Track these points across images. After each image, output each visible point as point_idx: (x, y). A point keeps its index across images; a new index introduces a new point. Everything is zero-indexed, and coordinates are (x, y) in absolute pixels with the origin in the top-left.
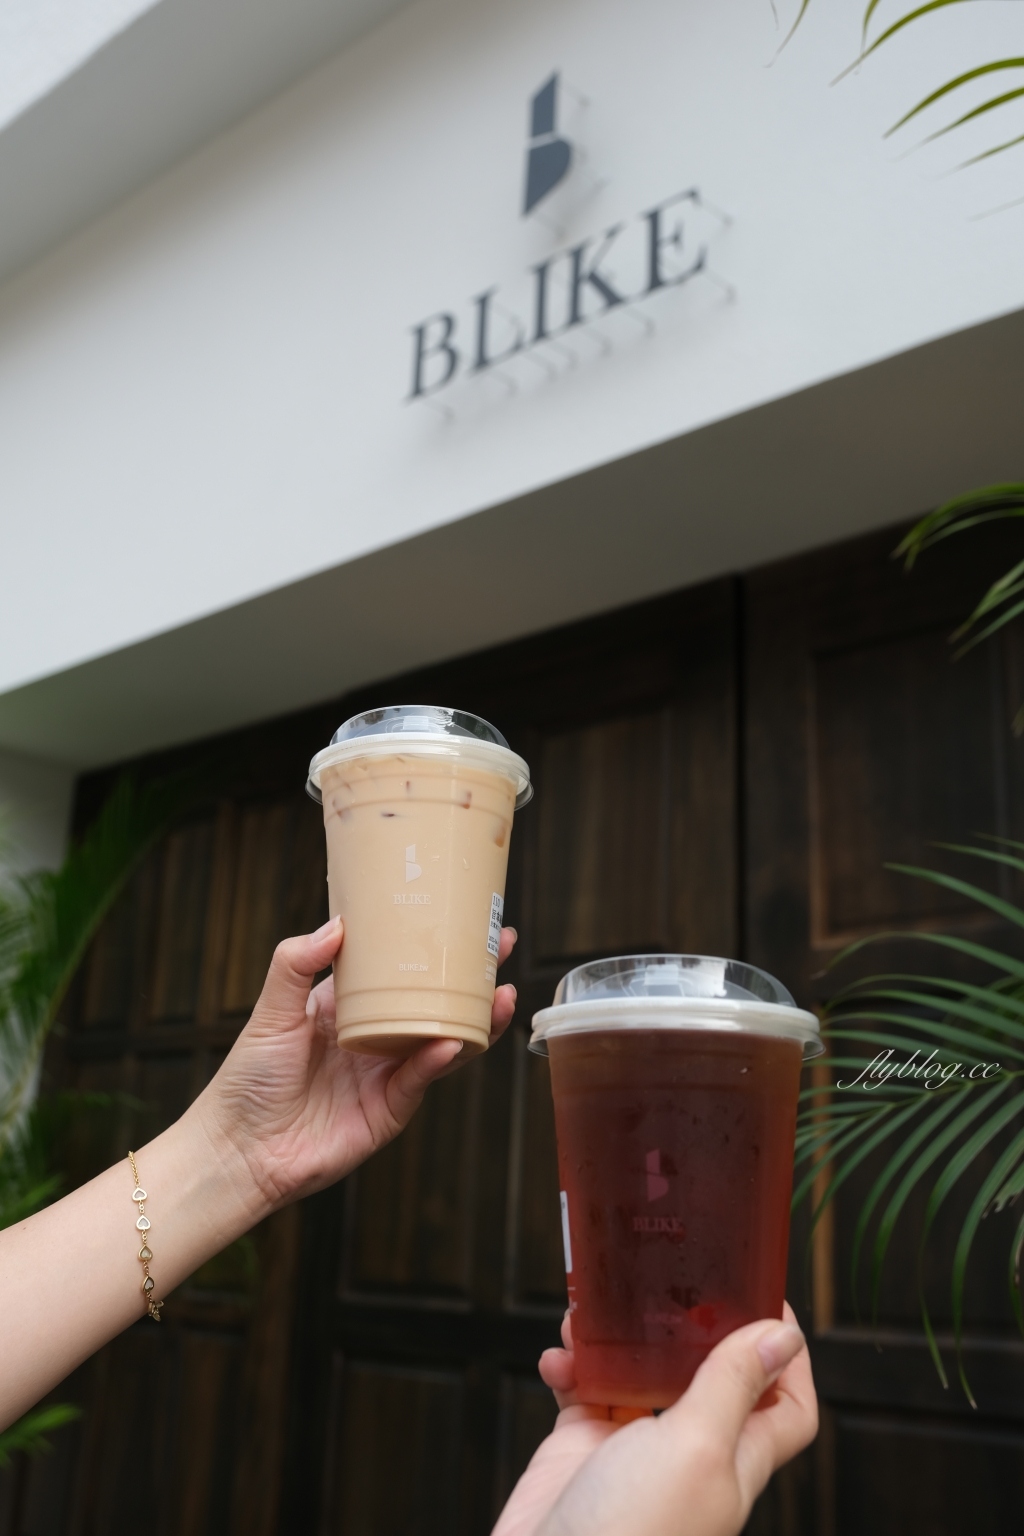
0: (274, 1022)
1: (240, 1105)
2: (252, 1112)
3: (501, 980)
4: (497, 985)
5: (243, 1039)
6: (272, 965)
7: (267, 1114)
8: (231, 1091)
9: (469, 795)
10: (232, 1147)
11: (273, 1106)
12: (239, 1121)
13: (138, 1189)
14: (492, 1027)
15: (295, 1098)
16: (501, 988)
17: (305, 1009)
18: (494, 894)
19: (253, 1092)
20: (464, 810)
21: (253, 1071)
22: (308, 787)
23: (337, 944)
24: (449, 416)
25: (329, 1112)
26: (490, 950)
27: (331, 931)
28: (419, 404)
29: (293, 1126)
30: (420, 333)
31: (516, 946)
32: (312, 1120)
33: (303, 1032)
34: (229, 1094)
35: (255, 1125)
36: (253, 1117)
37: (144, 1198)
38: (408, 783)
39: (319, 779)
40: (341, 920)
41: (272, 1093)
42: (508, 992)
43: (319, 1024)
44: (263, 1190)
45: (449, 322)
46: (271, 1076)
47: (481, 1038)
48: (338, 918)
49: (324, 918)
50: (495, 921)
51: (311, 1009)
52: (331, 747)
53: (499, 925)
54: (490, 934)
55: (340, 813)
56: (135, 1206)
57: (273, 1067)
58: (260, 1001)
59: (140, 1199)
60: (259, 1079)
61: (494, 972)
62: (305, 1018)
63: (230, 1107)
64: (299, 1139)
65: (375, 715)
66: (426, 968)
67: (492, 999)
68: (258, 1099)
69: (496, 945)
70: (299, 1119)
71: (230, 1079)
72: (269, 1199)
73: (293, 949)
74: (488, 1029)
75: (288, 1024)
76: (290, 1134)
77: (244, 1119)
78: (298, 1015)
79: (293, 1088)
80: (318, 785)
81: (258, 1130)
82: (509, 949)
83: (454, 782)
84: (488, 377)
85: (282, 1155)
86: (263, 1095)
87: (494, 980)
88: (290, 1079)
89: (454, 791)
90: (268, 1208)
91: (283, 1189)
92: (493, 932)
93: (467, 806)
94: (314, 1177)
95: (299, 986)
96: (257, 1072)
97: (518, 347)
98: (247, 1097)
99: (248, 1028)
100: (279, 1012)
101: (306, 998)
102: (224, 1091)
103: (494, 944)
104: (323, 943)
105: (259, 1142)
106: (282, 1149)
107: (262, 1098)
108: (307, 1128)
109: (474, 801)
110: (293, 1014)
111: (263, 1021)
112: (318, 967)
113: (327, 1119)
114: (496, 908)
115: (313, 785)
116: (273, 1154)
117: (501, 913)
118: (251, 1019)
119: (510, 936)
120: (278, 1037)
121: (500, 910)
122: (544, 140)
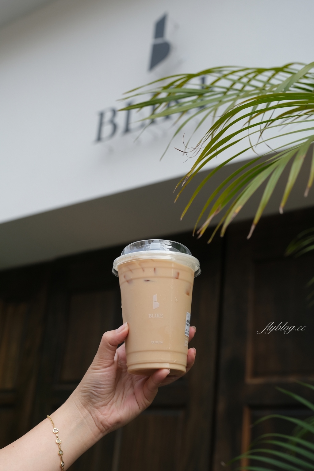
0: (102, 364)
1: (89, 396)
2: (94, 398)
3: (190, 346)
4: (189, 348)
5: (90, 370)
6: (101, 342)
7: (99, 399)
8: (85, 390)
9: (178, 274)
10: (87, 412)
11: (102, 396)
12: (89, 401)
13: (55, 428)
14: (187, 364)
15: (110, 393)
16: (190, 349)
17: (113, 359)
18: (187, 313)
19: (94, 391)
20: (177, 280)
21: (94, 383)
22: (113, 271)
23: (126, 333)
24: (111, 151)
25: (123, 398)
26: (186, 335)
27: (124, 329)
28: (99, 145)
29: (109, 403)
30: (102, 115)
31: (196, 334)
32: (116, 401)
33: (113, 367)
34: (84, 391)
35: (94, 403)
36: (94, 400)
37: (57, 432)
38: (155, 269)
39: (117, 268)
40: (128, 324)
41: (101, 391)
42: (193, 351)
43: (119, 363)
44: (99, 428)
45: (114, 112)
46: (101, 384)
47: (183, 369)
48: (126, 323)
49: (121, 323)
50: (188, 323)
51: (116, 358)
52: (122, 256)
53: (189, 324)
54: (186, 328)
55: (128, 281)
56: (54, 435)
57: (101, 381)
58: (96, 355)
59: (56, 432)
60: (96, 386)
61: (188, 343)
62: (113, 363)
63: (85, 396)
64: (112, 408)
65: (140, 243)
66: (162, 342)
67: (187, 353)
68: (96, 393)
69: (188, 332)
70: (112, 400)
71: (85, 385)
72: (101, 431)
73: (109, 335)
74: (186, 365)
75: (107, 365)
76: (108, 406)
77: (91, 401)
78: (111, 361)
79: (109, 389)
80: (117, 270)
81: (96, 405)
82: (193, 335)
83: (173, 270)
84: (130, 137)
85: (105, 415)
86: (98, 392)
87: (187, 346)
88: (108, 386)
89: (173, 273)
90: (101, 435)
91: (106, 428)
92: (187, 327)
93: (177, 278)
94: (118, 422)
95: (111, 350)
96: (95, 383)
97: (143, 126)
98: (92, 393)
99: (91, 366)
100: (104, 360)
101: (114, 355)
102: (82, 390)
103: (187, 332)
104: (121, 333)
105: (96, 409)
106: (106, 412)
107: (97, 393)
108: (115, 404)
109: (180, 277)
110: (109, 361)
111: (98, 363)
112: (119, 342)
113: (122, 400)
114: (188, 318)
115: (115, 270)
116: (102, 414)
117: (190, 320)
118: (93, 362)
119: (193, 329)
120: (103, 370)
121: (189, 318)
122: (160, 41)
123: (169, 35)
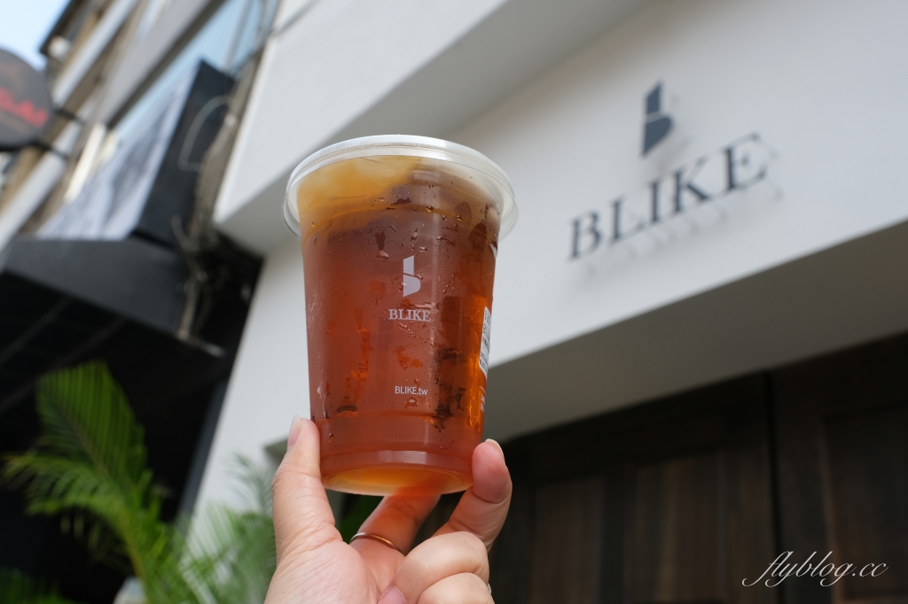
45: (595, 217)
122: (654, 117)
123: (667, 107)
